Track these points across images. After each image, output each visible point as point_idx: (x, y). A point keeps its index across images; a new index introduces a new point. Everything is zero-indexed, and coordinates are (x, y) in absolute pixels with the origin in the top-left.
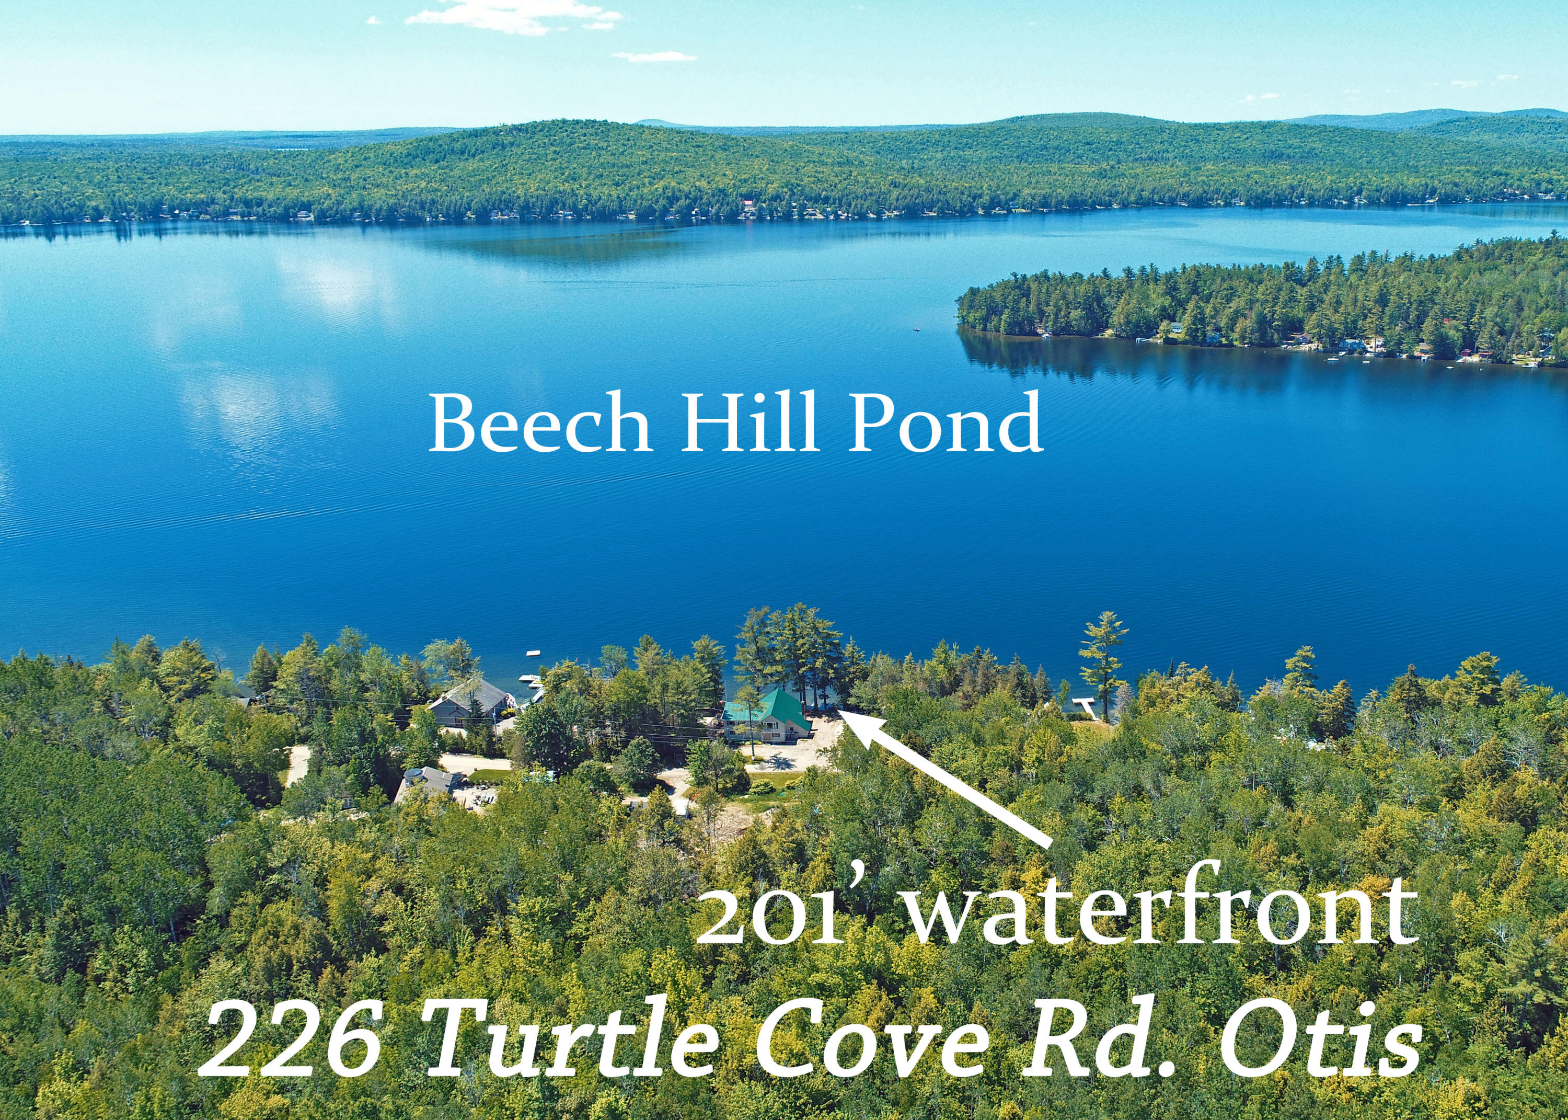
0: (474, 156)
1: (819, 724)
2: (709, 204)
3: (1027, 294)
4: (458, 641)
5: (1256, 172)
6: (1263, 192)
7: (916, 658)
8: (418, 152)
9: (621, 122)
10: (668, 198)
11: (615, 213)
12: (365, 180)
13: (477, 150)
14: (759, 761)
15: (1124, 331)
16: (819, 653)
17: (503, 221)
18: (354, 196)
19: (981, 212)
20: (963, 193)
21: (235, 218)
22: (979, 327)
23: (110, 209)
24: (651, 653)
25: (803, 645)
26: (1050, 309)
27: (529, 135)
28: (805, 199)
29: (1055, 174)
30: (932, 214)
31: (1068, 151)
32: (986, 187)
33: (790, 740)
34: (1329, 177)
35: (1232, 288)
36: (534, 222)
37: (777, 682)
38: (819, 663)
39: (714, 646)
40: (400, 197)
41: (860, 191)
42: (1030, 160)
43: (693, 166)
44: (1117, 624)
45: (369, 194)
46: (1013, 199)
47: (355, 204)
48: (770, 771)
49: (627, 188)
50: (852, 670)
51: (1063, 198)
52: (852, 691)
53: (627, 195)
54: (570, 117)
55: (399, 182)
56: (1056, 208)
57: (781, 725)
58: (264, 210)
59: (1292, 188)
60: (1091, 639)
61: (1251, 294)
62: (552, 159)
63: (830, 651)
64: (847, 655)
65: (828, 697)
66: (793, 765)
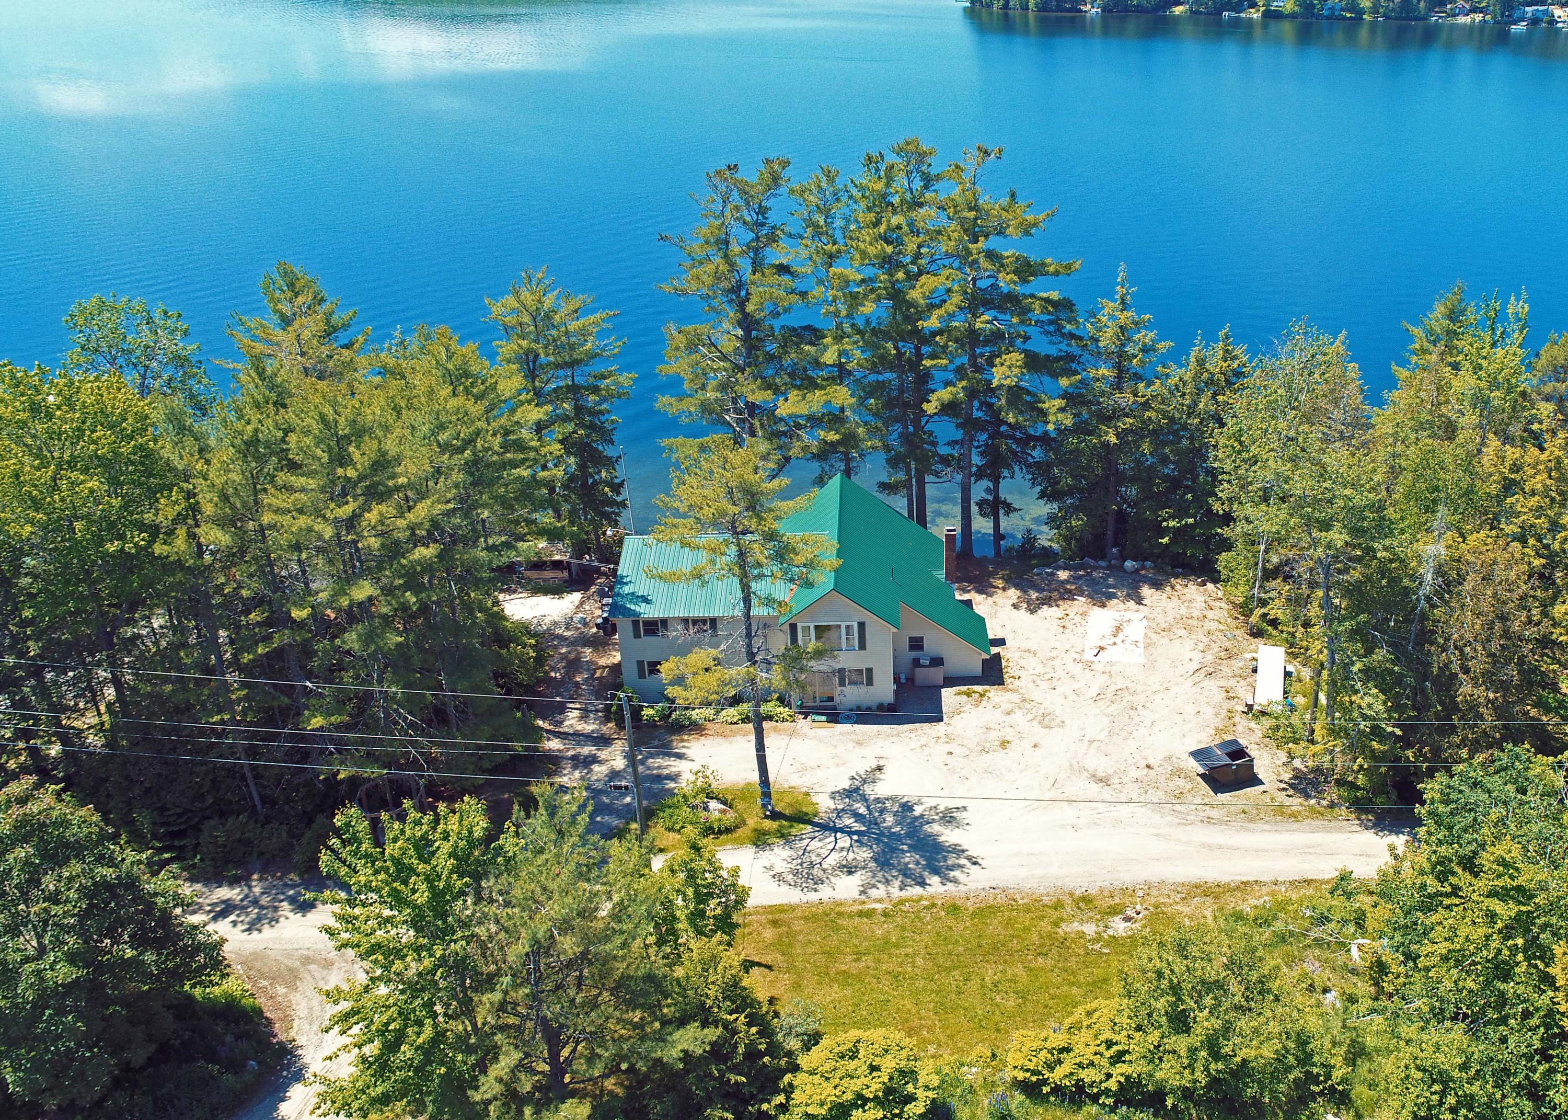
15: (1204, 4)
33: (917, 698)
57: (874, 627)
65: (1009, 509)
66: (958, 851)
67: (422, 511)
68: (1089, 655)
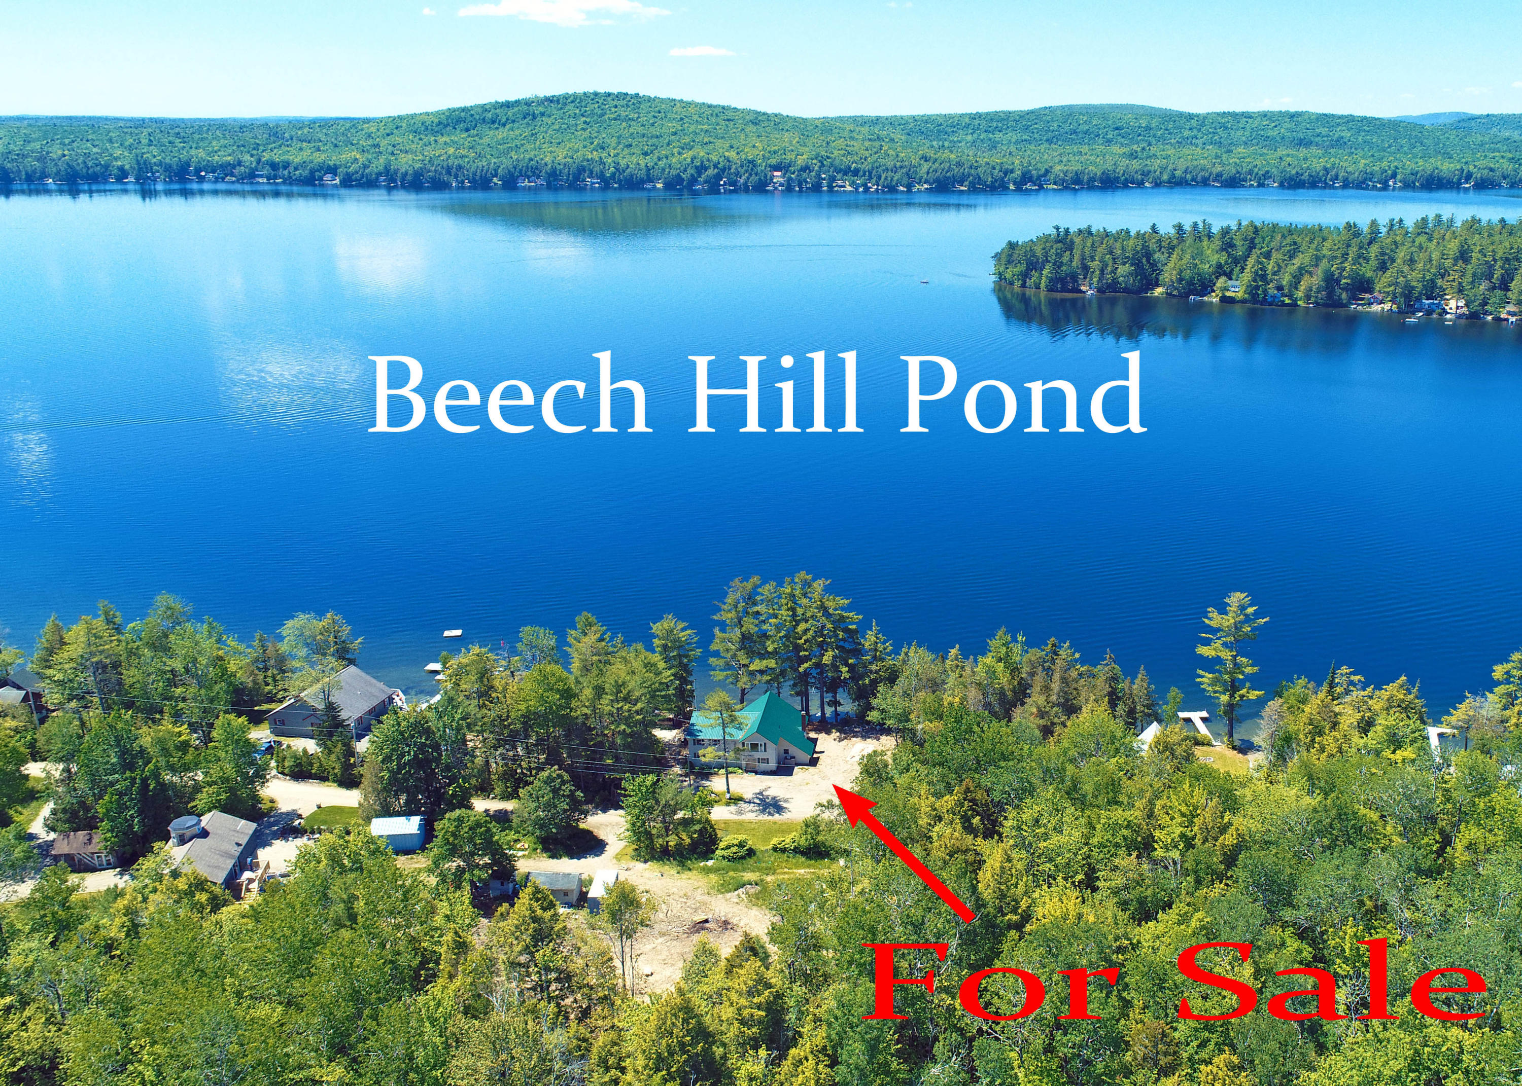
0: (504, 125)
1: (827, 743)
2: (738, 174)
3: (1070, 247)
4: (329, 615)
5: (1288, 155)
6: (1297, 173)
7: (965, 653)
8: (450, 121)
9: (653, 96)
10: (696, 167)
11: (642, 182)
12: (394, 146)
13: (507, 119)
14: (735, 800)
15: (1176, 289)
16: (828, 644)
17: (530, 187)
18: (381, 161)
19: (1012, 187)
20: (994, 169)
21: (260, 180)
22: (1017, 284)
23: (134, 169)
24: (591, 639)
25: (806, 631)
26: (1095, 265)
27: (560, 106)
28: (835, 171)
29: (1086, 154)
30: (962, 188)
31: (1098, 136)
32: (1017, 163)
33: (784, 768)
34: (1363, 161)
35: (1295, 243)
36: (562, 188)
37: (768, 682)
38: (827, 658)
39: (683, 630)
40: (426, 162)
41: (890, 164)
42: (1060, 143)
43: (723, 138)
44: (1250, 610)
45: (396, 159)
46: (1045, 175)
47: (381, 168)
48: (751, 816)
49: (655, 157)
50: (874, 668)
51: (1096, 175)
52: (874, 702)
53: (656, 164)
54: (601, 90)
55: (428, 148)
56: (1088, 184)
57: (770, 745)
58: (290, 173)
59: (1326, 170)
60: (1215, 631)
61: (1317, 250)
62: (583, 129)
63: (843, 640)
64: (867, 645)
65: (840, 704)
66: (786, 808)
67: (639, 706)
68: (848, 759)
